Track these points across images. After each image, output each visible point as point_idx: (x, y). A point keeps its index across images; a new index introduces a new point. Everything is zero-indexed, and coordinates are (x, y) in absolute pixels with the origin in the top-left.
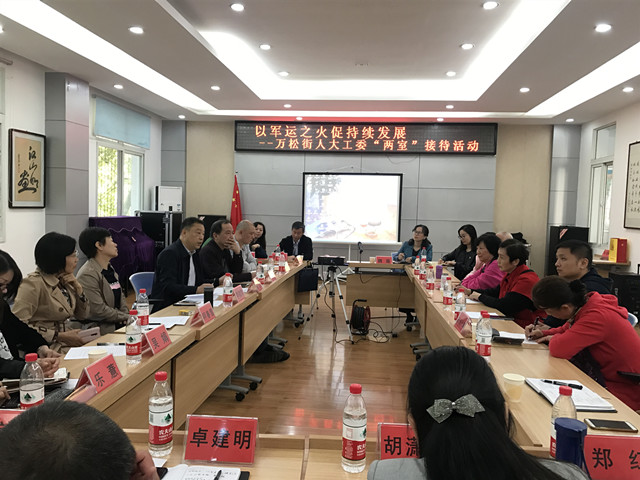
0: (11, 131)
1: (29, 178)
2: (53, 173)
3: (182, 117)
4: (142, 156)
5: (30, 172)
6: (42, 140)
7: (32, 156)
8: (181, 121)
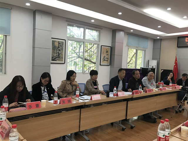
0: (101, 46)
1: (106, 58)
2: (112, 56)
3: (158, 38)
4: (145, 51)
5: (106, 56)
6: (110, 48)
7: (107, 52)
8: (158, 39)
